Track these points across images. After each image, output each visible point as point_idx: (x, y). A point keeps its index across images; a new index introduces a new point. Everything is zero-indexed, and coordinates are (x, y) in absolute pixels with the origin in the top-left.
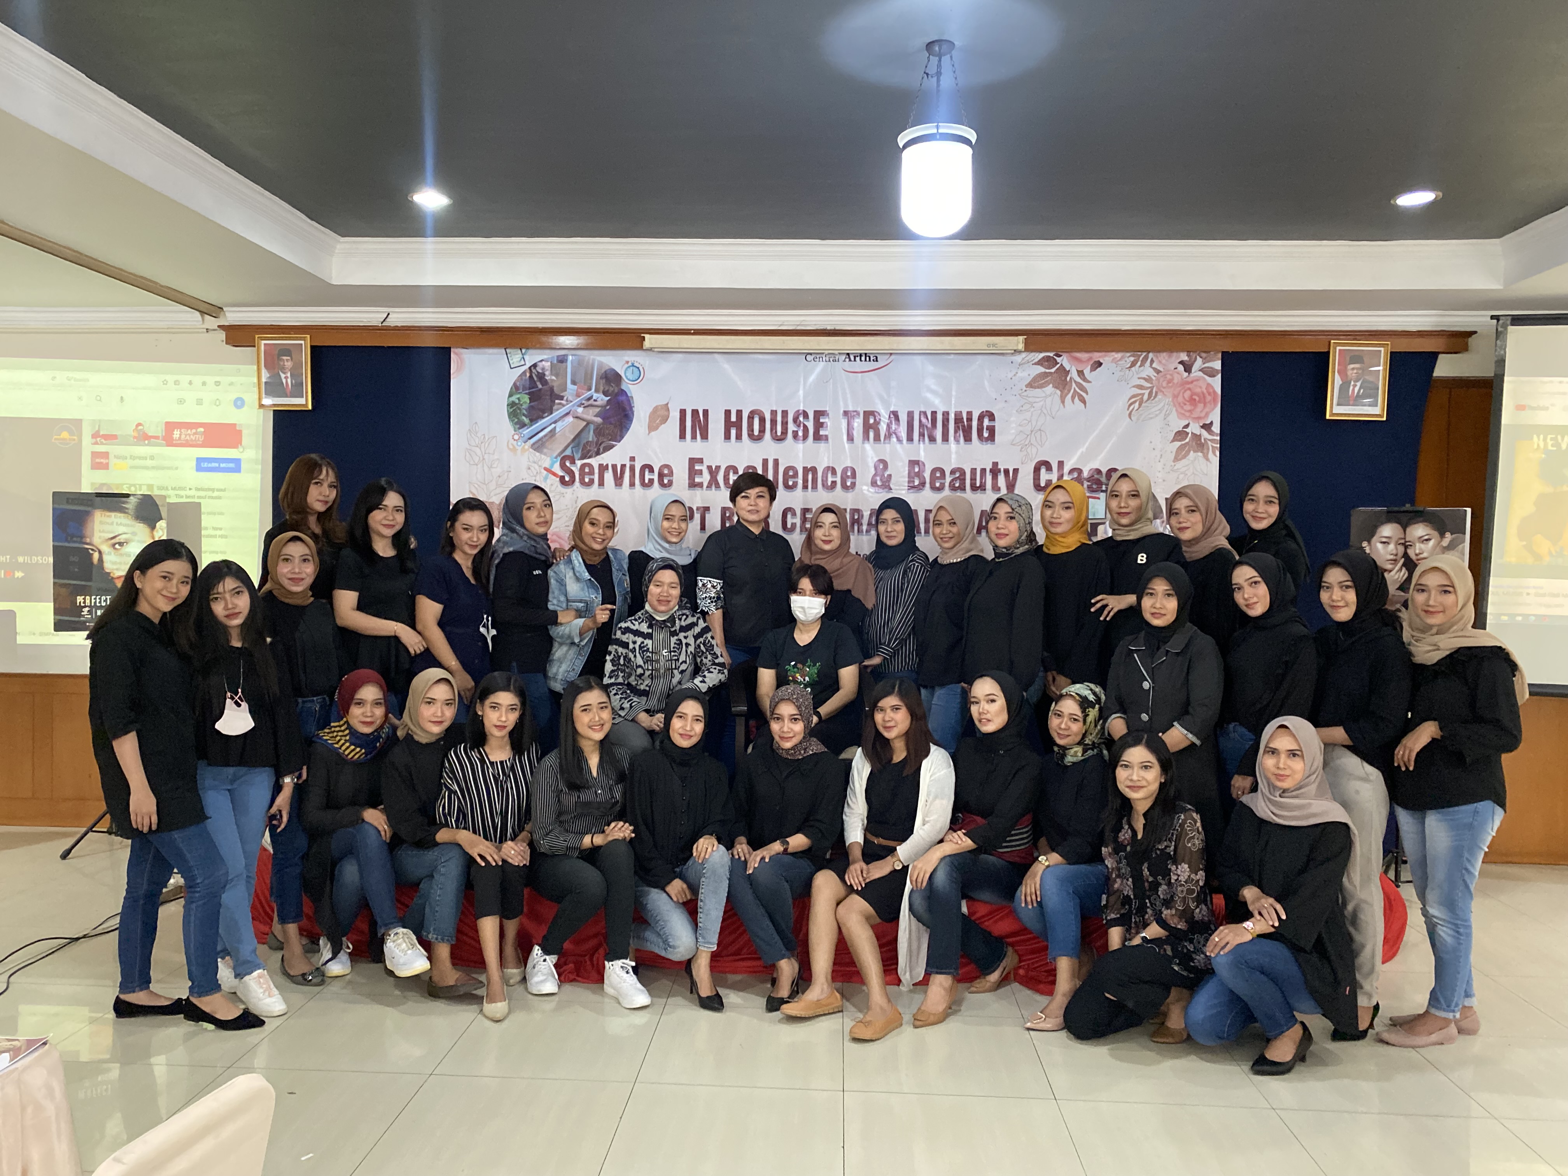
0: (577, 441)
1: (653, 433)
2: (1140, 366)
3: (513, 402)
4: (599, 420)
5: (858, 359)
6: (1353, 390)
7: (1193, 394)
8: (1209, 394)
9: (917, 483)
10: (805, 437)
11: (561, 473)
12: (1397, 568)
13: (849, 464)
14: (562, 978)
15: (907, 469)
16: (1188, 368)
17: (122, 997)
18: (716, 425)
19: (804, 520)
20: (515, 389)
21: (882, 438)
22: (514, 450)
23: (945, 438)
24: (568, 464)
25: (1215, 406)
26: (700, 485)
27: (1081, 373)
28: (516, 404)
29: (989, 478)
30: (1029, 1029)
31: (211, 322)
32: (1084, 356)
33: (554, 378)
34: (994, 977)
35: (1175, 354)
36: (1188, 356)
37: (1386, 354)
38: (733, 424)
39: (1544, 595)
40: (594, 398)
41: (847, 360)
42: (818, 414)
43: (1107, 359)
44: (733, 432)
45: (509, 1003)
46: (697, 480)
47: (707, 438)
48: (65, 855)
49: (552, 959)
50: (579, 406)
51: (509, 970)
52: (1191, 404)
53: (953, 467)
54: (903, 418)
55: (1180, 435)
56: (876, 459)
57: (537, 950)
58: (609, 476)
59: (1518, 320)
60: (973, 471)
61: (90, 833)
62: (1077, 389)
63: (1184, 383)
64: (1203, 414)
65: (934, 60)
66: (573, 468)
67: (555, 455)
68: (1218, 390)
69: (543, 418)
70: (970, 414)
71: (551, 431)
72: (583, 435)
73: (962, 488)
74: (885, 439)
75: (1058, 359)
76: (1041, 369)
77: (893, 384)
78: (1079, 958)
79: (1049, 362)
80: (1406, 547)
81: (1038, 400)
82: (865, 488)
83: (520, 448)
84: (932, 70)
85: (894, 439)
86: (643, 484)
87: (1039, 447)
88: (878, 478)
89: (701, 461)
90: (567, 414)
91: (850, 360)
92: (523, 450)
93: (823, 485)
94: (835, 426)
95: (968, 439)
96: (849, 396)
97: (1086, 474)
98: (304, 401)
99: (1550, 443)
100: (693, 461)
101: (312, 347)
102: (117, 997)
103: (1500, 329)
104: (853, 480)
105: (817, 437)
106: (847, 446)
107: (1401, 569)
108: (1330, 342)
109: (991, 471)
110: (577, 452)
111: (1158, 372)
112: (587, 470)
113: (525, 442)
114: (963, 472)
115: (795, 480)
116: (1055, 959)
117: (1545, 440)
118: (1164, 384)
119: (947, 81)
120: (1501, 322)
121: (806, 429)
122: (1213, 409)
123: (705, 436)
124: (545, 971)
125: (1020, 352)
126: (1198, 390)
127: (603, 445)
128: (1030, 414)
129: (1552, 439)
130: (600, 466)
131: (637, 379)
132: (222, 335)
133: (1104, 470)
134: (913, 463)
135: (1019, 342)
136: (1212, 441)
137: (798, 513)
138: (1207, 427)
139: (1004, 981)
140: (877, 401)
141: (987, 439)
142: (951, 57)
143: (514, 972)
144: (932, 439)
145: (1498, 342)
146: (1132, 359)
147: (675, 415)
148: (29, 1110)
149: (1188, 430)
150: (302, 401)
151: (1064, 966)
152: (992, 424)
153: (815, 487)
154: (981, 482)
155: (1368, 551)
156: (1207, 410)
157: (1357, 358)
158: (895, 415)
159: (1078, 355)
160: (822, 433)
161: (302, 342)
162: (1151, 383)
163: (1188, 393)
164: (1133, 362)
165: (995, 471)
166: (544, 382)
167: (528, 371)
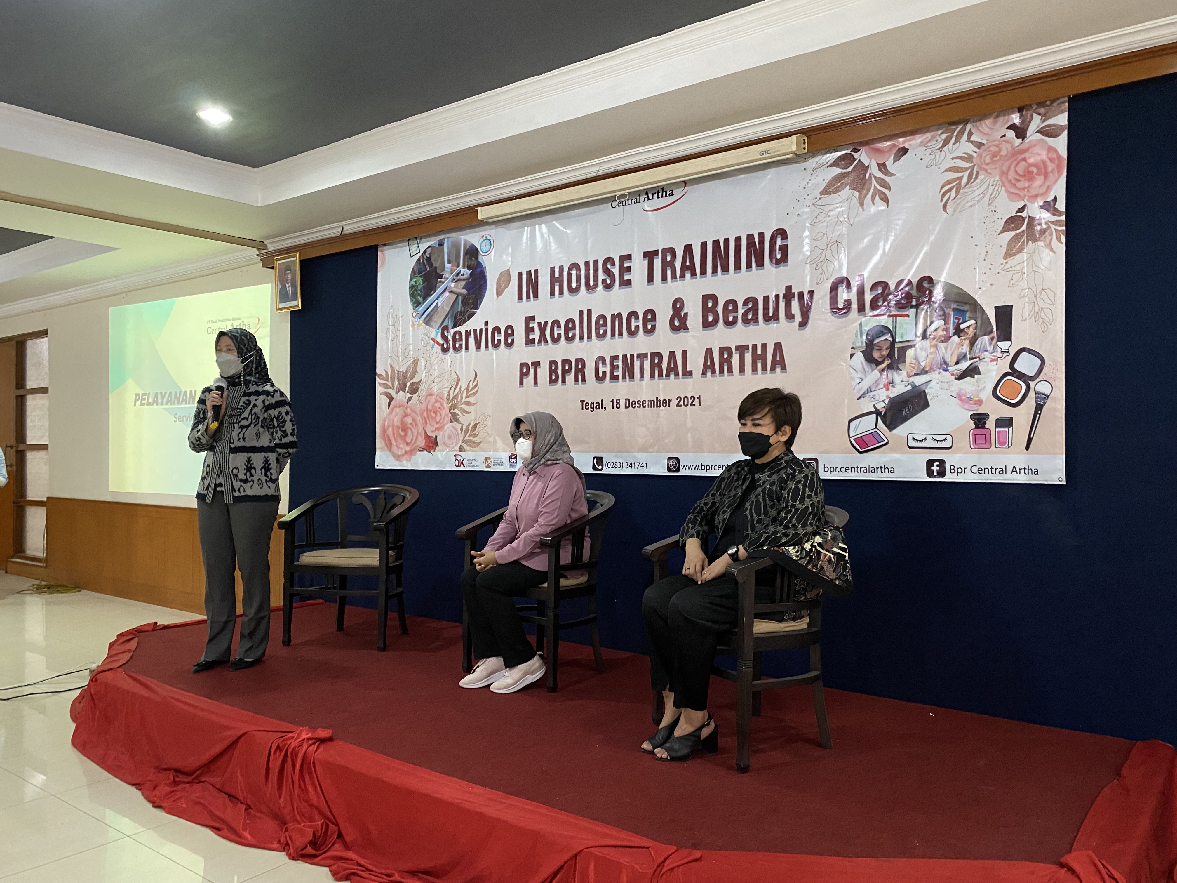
1: (500, 298)
3: (412, 285)
4: (465, 292)
5: (655, 196)
7: (1028, 165)
8: (1051, 160)
9: (710, 319)
10: (613, 284)
13: (649, 306)
15: (701, 305)
16: (1020, 132)
18: (544, 283)
20: (414, 274)
21: (678, 275)
22: (414, 326)
23: (738, 266)
24: (446, 333)
25: (1060, 175)
26: (532, 341)
27: (882, 167)
32: (886, 145)
33: (436, 260)
36: (1021, 116)
38: (557, 281)
41: (646, 199)
42: (624, 259)
43: (913, 143)
44: (557, 288)
47: (538, 297)
52: (1027, 180)
53: (746, 296)
54: (698, 250)
55: (1013, 222)
56: (673, 300)
58: (472, 341)
62: (879, 188)
64: (1043, 190)
66: (449, 337)
67: (437, 327)
68: (1064, 153)
69: (430, 296)
70: (761, 235)
71: (435, 306)
73: (755, 320)
74: (681, 277)
75: (856, 155)
79: (846, 160)
81: (833, 207)
83: (417, 324)
85: (689, 274)
86: (494, 345)
87: (836, 263)
88: (676, 318)
89: (534, 319)
91: (649, 199)
93: (628, 331)
95: (760, 264)
97: (892, 287)
100: (528, 320)
104: (653, 323)
105: (622, 283)
106: (649, 288)
109: (785, 296)
110: (451, 322)
112: (457, 337)
113: (420, 318)
114: (755, 302)
115: (605, 328)
118: (988, 160)
121: (613, 276)
122: (1056, 181)
126: (1035, 159)
127: (467, 314)
128: (824, 224)
131: (488, 251)
133: (914, 281)
134: (706, 298)
135: (799, 144)
136: (1056, 223)
138: (1049, 206)
140: (674, 237)
141: (780, 261)
144: (725, 269)
147: (515, 279)
149: (1024, 214)
152: (785, 243)
154: (774, 311)
156: (1049, 182)
158: (689, 249)
159: (879, 145)
160: (626, 277)
162: (972, 162)
163: (1023, 165)
164: (945, 140)
165: (788, 295)
166: (431, 265)
167: (421, 257)
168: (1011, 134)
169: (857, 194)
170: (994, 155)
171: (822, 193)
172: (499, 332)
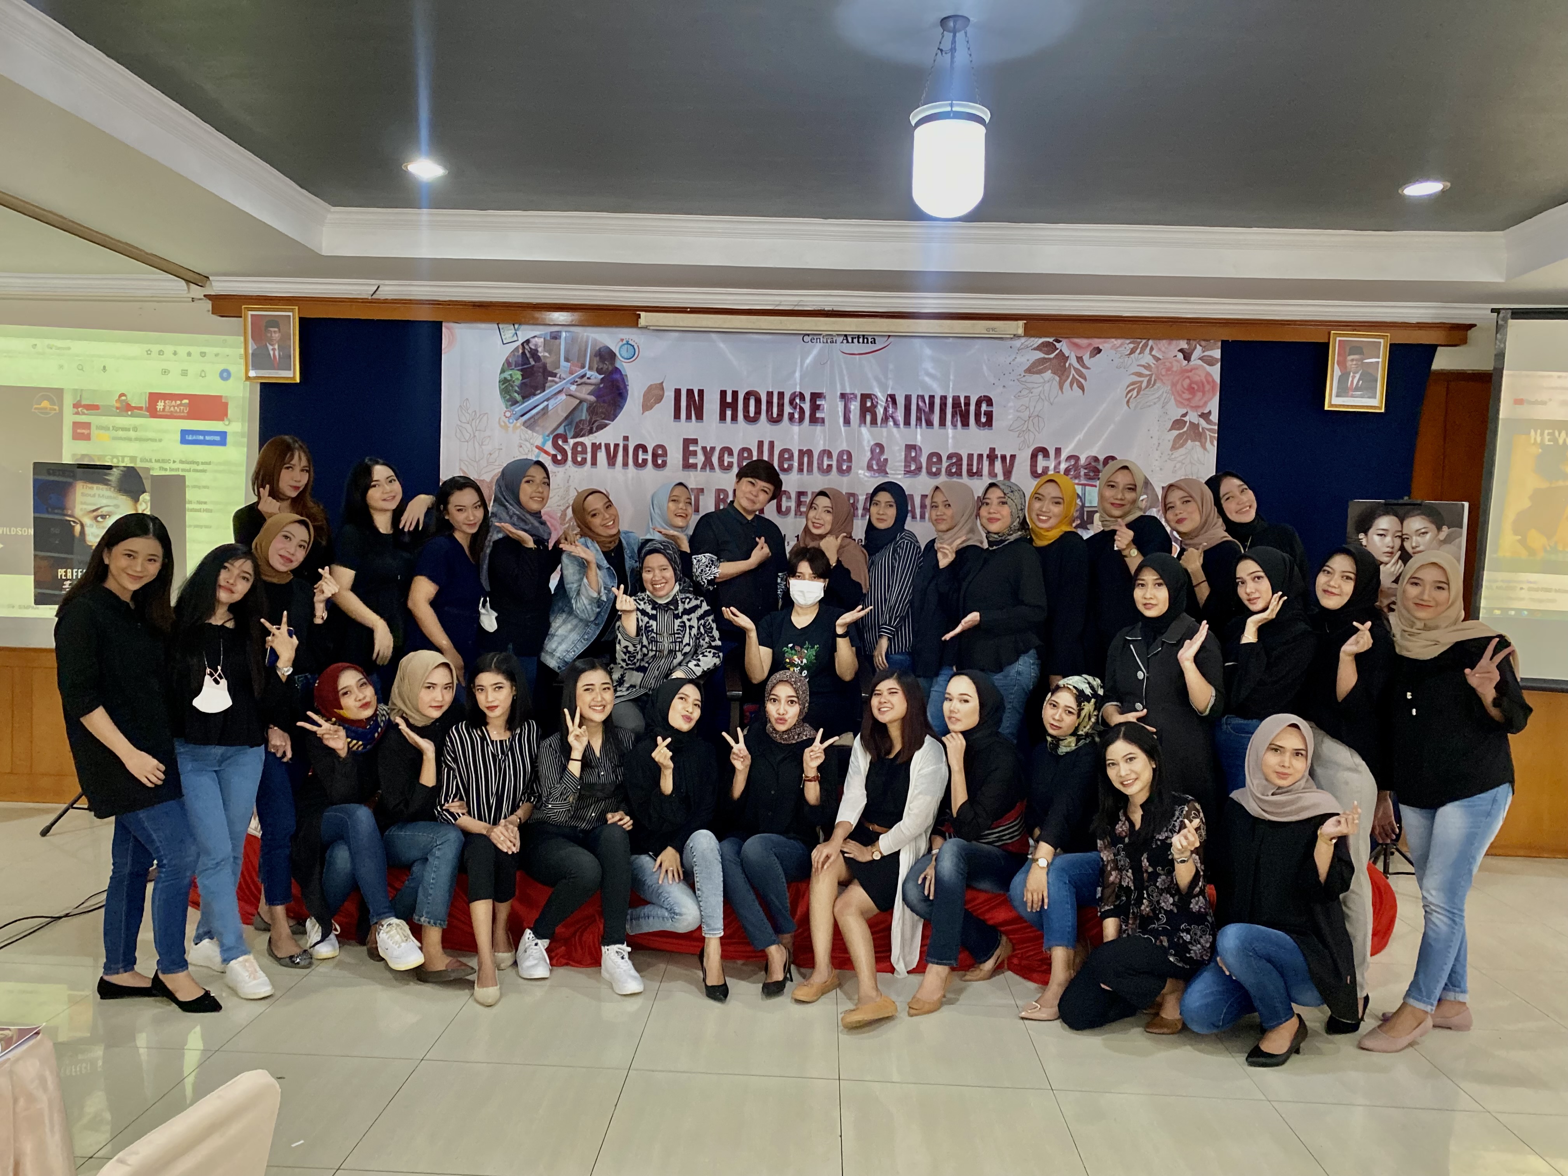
1: (647, 413)
2: (1140, 353)
3: (505, 378)
4: (592, 398)
5: (855, 340)
6: (1352, 381)
7: (1192, 383)
8: (1208, 382)
9: (913, 467)
10: (801, 419)
11: (553, 452)
12: (1393, 561)
13: (845, 447)
14: (554, 961)
15: (903, 454)
16: (1187, 357)
17: (106, 978)
18: (712, 405)
19: (799, 503)
20: (508, 364)
21: (879, 421)
22: (506, 428)
23: (943, 423)
24: (560, 442)
25: (1214, 395)
26: (694, 466)
27: (1080, 359)
28: (509, 381)
29: (986, 463)
30: (1023, 1018)
31: (197, 292)
32: (1083, 342)
33: (547, 354)
34: (989, 965)
35: (1174, 342)
36: (1188, 344)
37: (1385, 347)
38: (729, 405)
39: (1537, 590)
40: (588, 376)
41: (845, 341)
42: (815, 396)
43: (1106, 345)
44: (729, 413)
45: (500, 988)
46: (691, 461)
47: (702, 419)
48: (45, 832)
49: (544, 943)
50: (572, 384)
51: (500, 954)
52: (1190, 393)
53: (951, 451)
54: (901, 401)
55: (1178, 424)
56: (872, 443)
57: (528, 934)
58: (602, 455)
59: (1518, 314)
60: (970, 456)
61: (71, 810)
62: (1077, 377)
63: (1184, 371)
64: (1201, 403)
65: (949, 36)
66: (566, 447)
67: (547, 433)
68: (1218, 379)
69: (535, 395)
70: (967, 398)
71: (543, 409)
72: (576, 413)
73: (959, 474)
74: (882, 423)
75: (1058, 345)
76: (1040, 355)
77: (891, 367)
78: (1074, 947)
79: (1048, 347)
80: (1403, 540)
81: (1036, 386)
82: (860, 472)
83: (512, 425)
84: (946, 45)
85: (891, 423)
86: (636, 464)
87: (1037, 433)
88: (874, 462)
89: (695, 441)
90: (560, 392)
91: (848, 342)
92: (515, 428)
93: (819, 468)
94: (831, 408)
95: (965, 424)
96: (846, 378)
97: (1082, 461)
98: (292, 374)
99: (1547, 438)
100: (687, 442)
101: (301, 319)
102: (102, 978)
103: (1500, 322)
105: (814, 420)
106: (844, 429)
107: (1397, 561)
108: (1329, 333)
109: (988, 456)
110: (570, 430)
111: (1157, 359)
112: (579, 449)
113: (517, 420)
114: (960, 458)
115: (791, 462)
116: (1050, 949)
117: (1542, 434)
118: (1164, 372)
119: (961, 56)
120: (1501, 315)
121: (802, 411)
122: (1211, 399)
123: (700, 417)
124: (537, 955)
125: (1019, 337)
126: (1197, 378)
127: (596, 424)
128: (1027, 399)
129: (1549, 434)
130: (593, 445)
131: (631, 358)
132: (209, 305)
133: (1101, 458)
134: (910, 448)
135: (1019, 327)
136: (1210, 430)
137: (793, 496)
138: (1205, 416)
139: (998, 969)
140: (875, 384)
141: (984, 425)
142: (966, 33)
143: (505, 957)
144: (929, 424)
145: (1498, 335)
146: (1132, 346)
147: (670, 395)
148: (22, 1102)
149: (1186, 419)
150: (288, 374)
151: (1059, 956)
152: (990, 409)
153: (810, 470)
154: (978, 468)
155: (1364, 543)
156: (1205, 399)
157: (1357, 349)
158: (893, 398)
159: (1076, 340)
160: (818, 415)
161: (291, 314)
162: (1150, 371)
163: (1187, 381)
164: (1132, 349)
165: (992, 457)
166: (537, 358)
167: (521, 347)
168: (1180, 356)
169: (1057, 378)
170: (1168, 369)
171: (1026, 371)
172: (645, 450)
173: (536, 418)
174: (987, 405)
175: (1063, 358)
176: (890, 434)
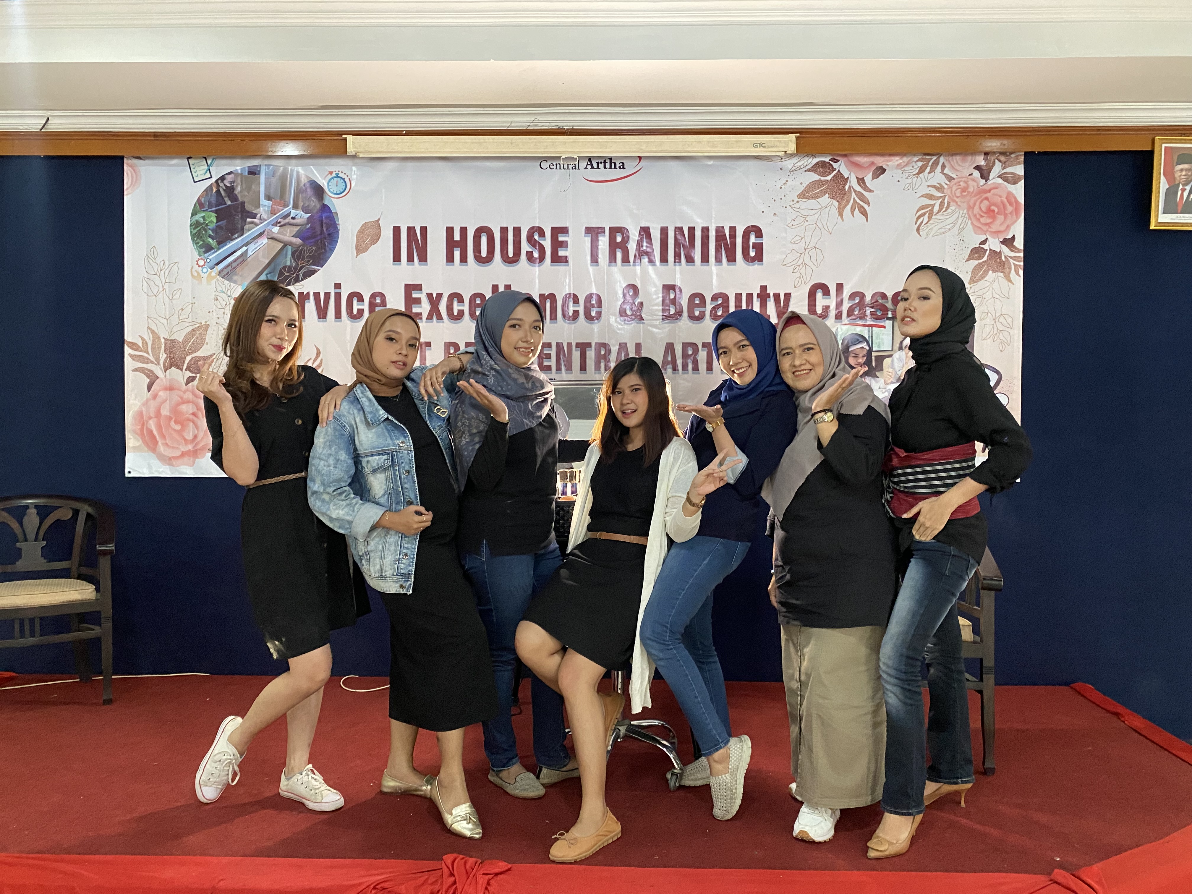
0: (272, 265)
1: (362, 255)
2: (929, 173)
3: (197, 222)
4: (298, 241)
5: (601, 166)
6: (1182, 195)
7: (991, 204)
8: (1011, 204)
9: (672, 311)
10: (542, 258)
13: (593, 289)
15: (661, 295)
16: (985, 176)
18: (437, 246)
20: (200, 206)
21: (631, 259)
22: (199, 278)
23: (705, 259)
25: (1018, 217)
27: (861, 181)
28: (202, 224)
32: (864, 161)
33: (244, 193)
35: (969, 158)
36: (985, 160)
38: (457, 244)
40: (292, 215)
41: (589, 167)
42: (557, 231)
43: (892, 163)
44: (457, 254)
46: (415, 310)
47: (426, 261)
52: (989, 217)
53: (716, 291)
54: (656, 235)
55: (977, 252)
56: (624, 285)
58: (310, 306)
60: (738, 297)
62: (858, 201)
63: (980, 192)
64: (1002, 228)
68: (1022, 200)
69: (232, 239)
70: (733, 229)
71: (242, 255)
72: (280, 258)
74: (634, 262)
75: (835, 165)
76: (815, 177)
77: (644, 195)
79: (823, 168)
81: (812, 212)
82: (613, 318)
83: (206, 275)
85: (645, 260)
86: (351, 315)
87: (814, 268)
88: (628, 307)
89: (419, 287)
91: (592, 167)
92: (210, 278)
93: (564, 316)
94: (576, 245)
95: (732, 259)
96: (592, 210)
97: (868, 298)
100: (410, 288)
104: (598, 310)
105: (556, 259)
106: (591, 269)
108: (1154, 140)
109: (759, 296)
111: (950, 179)
113: (212, 268)
114: (726, 298)
118: (958, 194)
121: (542, 249)
122: (1014, 223)
123: (423, 259)
125: (792, 155)
126: (998, 200)
127: (303, 271)
128: (803, 227)
131: (342, 193)
133: (890, 295)
134: (669, 288)
136: (1015, 258)
138: (1009, 242)
140: (625, 215)
141: (753, 260)
144: (690, 260)
146: (920, 164)
147: (387, 235)
149: (985, 247)
152: (759, 241)
153: (553, 317)
156: (1008, 222)
158: (645, 232)
159: (858, 160)
160: (561, 253)
162: (943, 193)
163: (986, 203)
164: (921, 168)
165: (763, 295)
166: (234, 198)
167: (215, 185)
168: (977, 174)
169: (836, 204)
170: (964, 190)
171: (799, 196)
172: (361, 299)
173: (234, 265)
174: (756, 237)
175: (841, 179)
176: (645, 273)
